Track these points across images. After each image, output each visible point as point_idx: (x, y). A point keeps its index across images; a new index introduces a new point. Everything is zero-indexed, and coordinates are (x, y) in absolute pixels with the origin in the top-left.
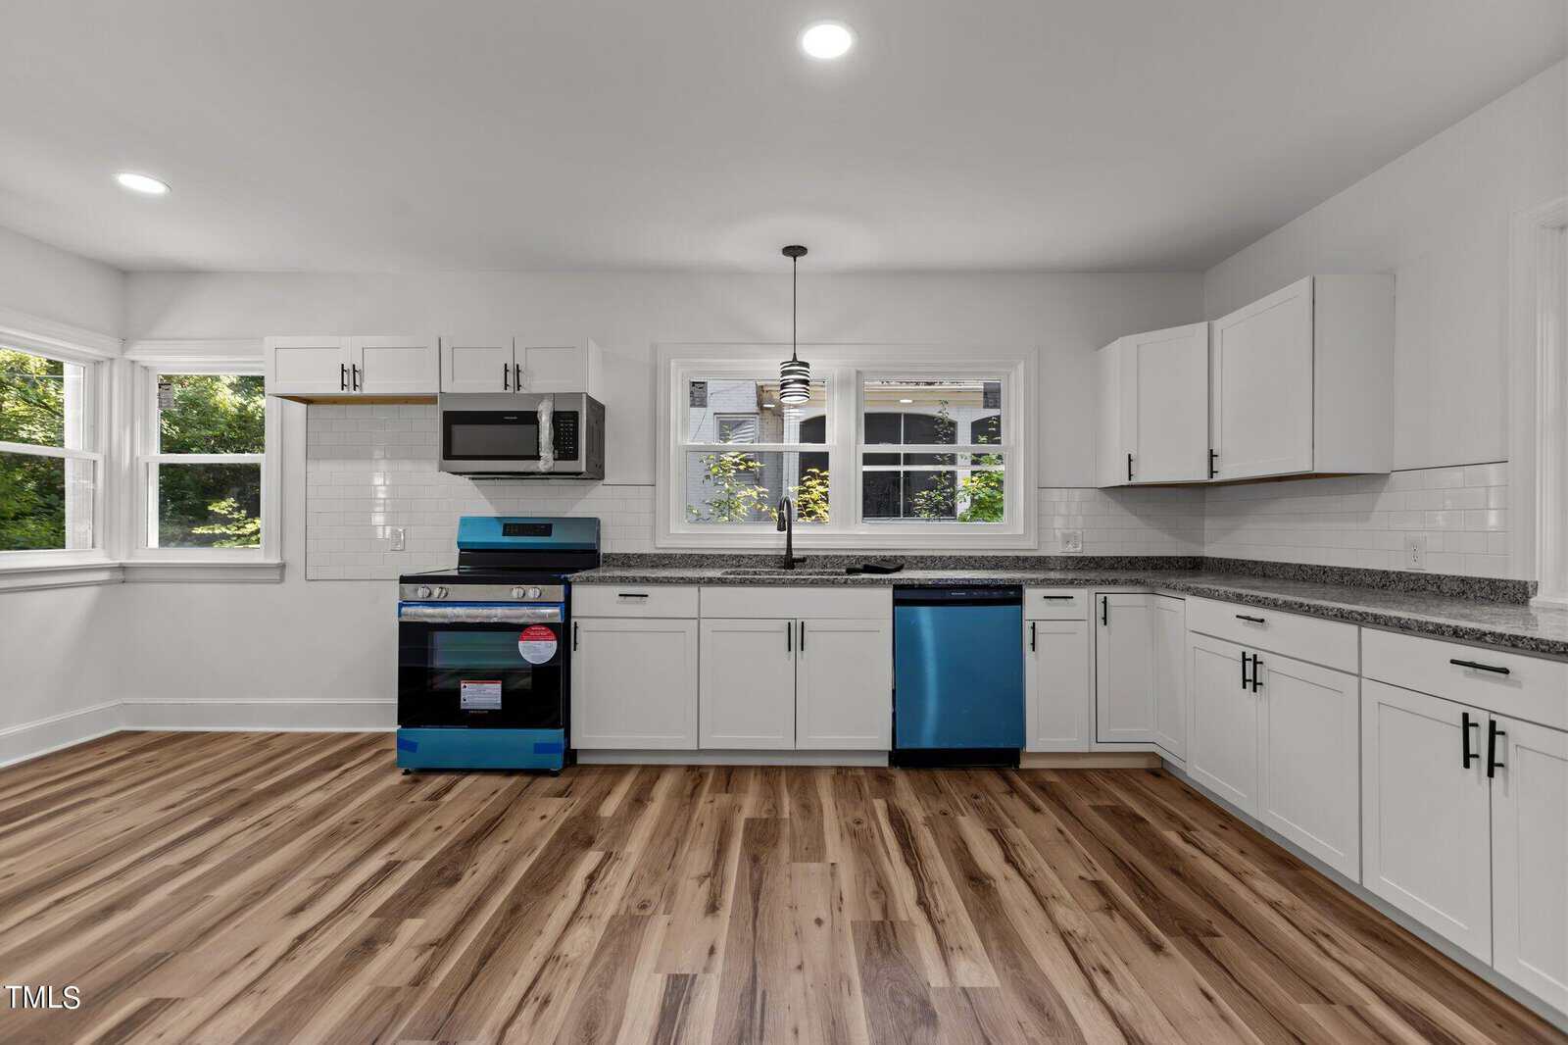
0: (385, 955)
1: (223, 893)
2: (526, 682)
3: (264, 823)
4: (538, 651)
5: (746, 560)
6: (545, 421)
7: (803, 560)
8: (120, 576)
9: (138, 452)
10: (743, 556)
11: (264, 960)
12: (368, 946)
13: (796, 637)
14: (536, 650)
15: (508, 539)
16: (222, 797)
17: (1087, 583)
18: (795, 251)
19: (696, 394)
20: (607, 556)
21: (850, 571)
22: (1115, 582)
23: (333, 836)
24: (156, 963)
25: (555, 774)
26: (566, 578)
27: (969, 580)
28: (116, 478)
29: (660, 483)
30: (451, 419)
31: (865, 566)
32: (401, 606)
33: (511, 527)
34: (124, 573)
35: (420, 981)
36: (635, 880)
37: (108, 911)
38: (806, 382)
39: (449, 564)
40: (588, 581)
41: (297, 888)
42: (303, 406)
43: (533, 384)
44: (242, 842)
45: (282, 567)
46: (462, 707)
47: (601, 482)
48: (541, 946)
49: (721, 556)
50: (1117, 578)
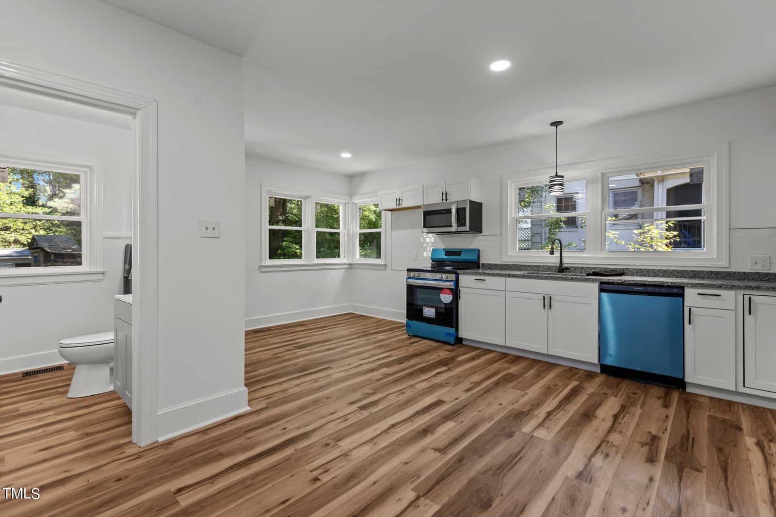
0: (375, 373)
1: (351, 352)
2: (443, 310)
3: (368, 340)
4: (447, 298)
5: (541, 268)
6: (454, 211)
7: (567, 269)
8: (350, 266)
9: (354, 230)
10: (540, 266)
11: (352, 366)
12: (373, 370)
13: (548, 303)
14: (446, 298)
15: (446, 257)
16: (363, 332)
17: (732, 287)
18: (556, 124)
19: (521, 194)
20: (483, 264)
21: (588, 275)
22: (758, 288)
23: (381, 346)
24: (333, 361)
25: (452, 345)
26: (456, 272)
27: (644, 281)
28: (350, 237)
29: (504, 234)
30: (426, 214)
31: (593, 272)
32: (407, 279)
33: (448, 253)
34: (351, 266)
35: (378, 380)
36: (451, 377)
37: (330, 349)
38: (561, 185)
39: (428, 266)
40: (464, 274)
41: (367, 355)
42: (390, 212)
43: (452, 198)
44: (361, 343)
45: (385, 265)
46: (424, 315)
47: (481, 234)
48: (411, 383)
49: (529, 266)
50: (760, 285)
